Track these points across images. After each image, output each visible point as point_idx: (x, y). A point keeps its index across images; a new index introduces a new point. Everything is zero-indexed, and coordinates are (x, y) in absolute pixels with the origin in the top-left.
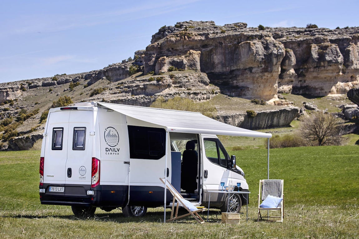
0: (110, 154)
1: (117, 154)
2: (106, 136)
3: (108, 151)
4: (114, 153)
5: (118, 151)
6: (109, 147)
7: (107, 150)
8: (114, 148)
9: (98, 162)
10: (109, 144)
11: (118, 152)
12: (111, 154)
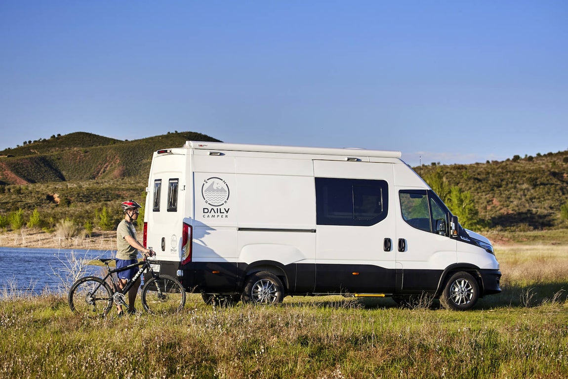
0: (210, 216)
1: (224, 216)
2: (205, 191)
3: (208, 212)
4: (218, 216)
5: (227, 212)
6: (210, 208)
7: (206, 211)
8: (219, 208)
9: (189, 228)
10: (209, 202)
11: (227, 214)
12: (213, 216)
